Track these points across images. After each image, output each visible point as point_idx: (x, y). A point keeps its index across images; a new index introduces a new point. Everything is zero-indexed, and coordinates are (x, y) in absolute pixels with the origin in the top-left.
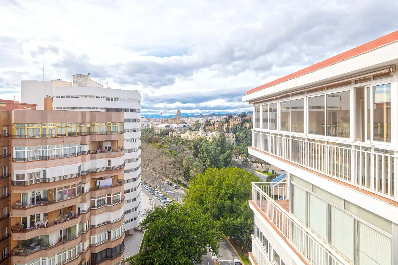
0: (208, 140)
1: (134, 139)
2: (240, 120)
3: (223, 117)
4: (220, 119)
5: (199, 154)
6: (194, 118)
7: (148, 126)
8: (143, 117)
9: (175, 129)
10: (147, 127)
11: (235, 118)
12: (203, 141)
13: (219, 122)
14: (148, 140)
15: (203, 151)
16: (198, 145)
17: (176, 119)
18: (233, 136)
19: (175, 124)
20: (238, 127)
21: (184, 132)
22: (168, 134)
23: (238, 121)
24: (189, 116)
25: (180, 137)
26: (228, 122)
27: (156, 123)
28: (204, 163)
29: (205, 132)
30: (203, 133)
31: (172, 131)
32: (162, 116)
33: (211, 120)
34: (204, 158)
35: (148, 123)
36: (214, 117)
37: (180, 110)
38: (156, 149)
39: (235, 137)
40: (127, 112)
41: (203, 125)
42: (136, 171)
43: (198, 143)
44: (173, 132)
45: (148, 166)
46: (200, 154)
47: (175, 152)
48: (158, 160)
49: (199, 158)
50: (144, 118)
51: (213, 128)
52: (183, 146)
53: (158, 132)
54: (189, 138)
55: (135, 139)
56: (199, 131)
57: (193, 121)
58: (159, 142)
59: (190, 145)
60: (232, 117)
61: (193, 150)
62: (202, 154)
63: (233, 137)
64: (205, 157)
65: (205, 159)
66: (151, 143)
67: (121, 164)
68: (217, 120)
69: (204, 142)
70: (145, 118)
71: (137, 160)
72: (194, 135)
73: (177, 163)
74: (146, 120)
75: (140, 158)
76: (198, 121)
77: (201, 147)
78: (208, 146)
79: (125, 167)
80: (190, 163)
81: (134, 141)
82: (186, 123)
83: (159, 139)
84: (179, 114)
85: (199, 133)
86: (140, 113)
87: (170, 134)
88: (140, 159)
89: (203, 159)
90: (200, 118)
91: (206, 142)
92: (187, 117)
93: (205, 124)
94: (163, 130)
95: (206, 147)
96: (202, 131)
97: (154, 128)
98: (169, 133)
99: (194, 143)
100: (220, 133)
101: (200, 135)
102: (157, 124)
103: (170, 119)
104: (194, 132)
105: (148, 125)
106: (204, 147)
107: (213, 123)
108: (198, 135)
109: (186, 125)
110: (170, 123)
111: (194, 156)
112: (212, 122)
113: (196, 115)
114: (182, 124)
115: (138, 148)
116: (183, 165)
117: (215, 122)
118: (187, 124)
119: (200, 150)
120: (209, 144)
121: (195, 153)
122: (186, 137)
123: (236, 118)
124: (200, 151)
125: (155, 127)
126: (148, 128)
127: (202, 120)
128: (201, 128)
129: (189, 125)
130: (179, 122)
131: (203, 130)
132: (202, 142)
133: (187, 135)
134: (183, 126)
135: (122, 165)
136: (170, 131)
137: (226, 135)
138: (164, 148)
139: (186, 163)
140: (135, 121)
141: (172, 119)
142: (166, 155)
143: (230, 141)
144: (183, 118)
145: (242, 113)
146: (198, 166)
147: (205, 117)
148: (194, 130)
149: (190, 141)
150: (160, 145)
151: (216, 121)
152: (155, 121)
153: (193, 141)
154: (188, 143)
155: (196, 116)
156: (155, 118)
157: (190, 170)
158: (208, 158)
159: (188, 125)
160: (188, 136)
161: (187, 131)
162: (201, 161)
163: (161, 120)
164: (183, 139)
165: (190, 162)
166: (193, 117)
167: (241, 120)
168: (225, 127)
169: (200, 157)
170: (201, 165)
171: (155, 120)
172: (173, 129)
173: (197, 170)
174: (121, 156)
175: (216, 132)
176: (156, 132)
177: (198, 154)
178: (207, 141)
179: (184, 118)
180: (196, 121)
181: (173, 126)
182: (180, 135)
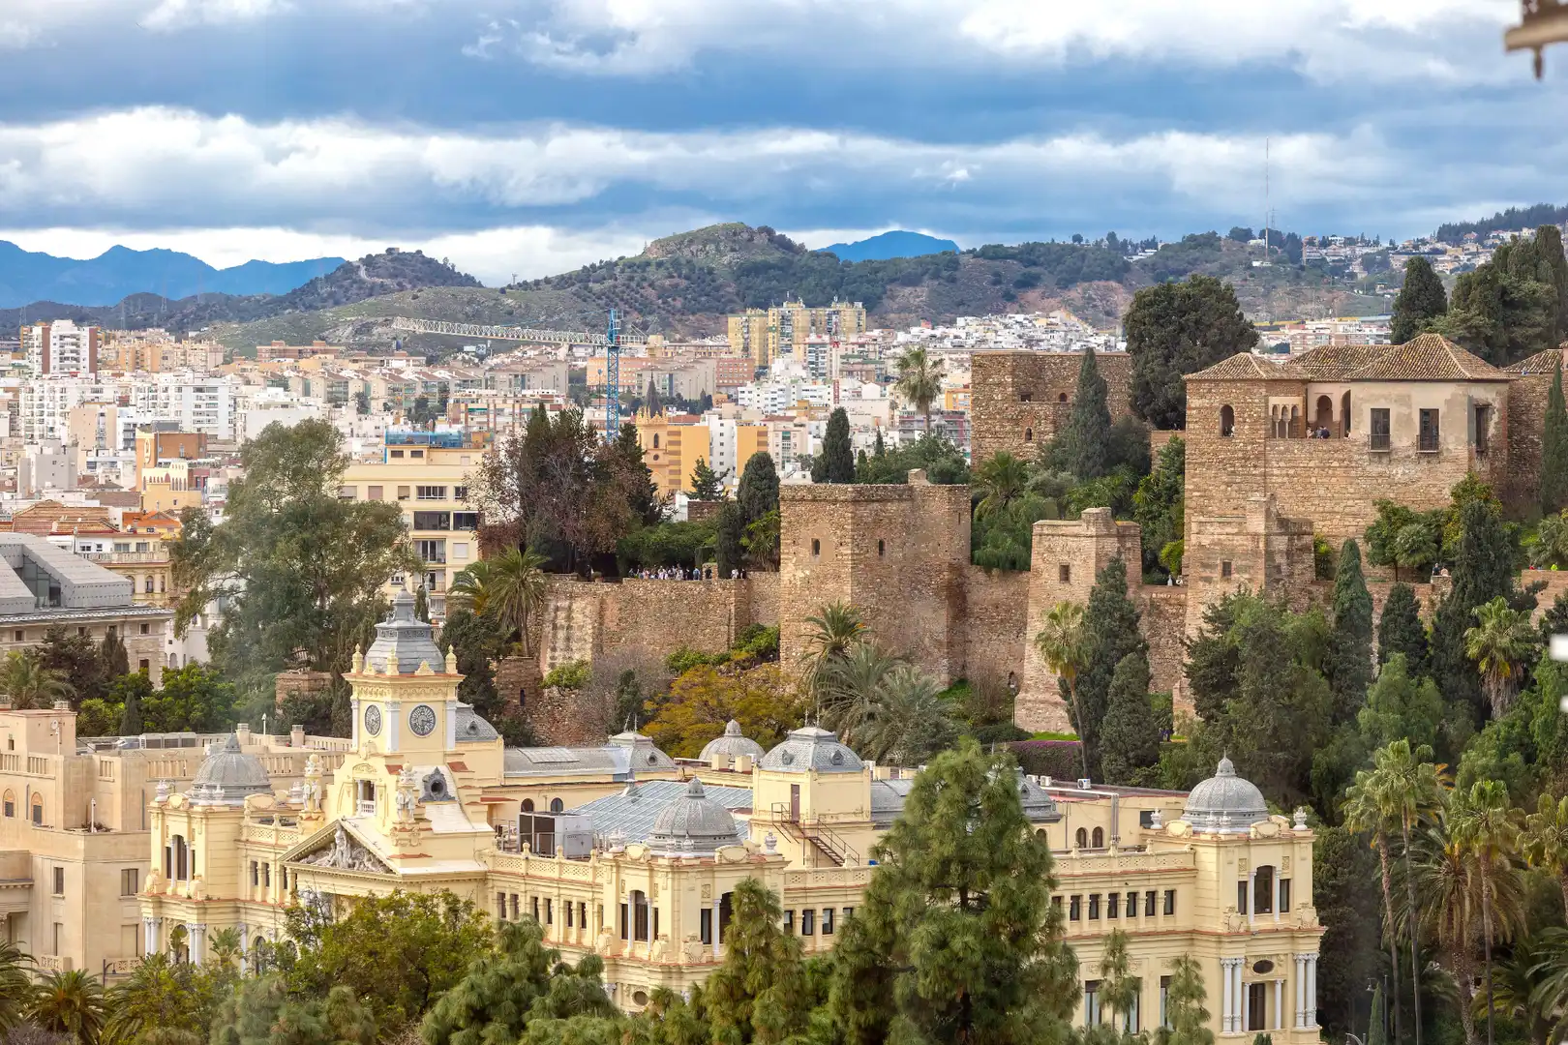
0: (592, 965)
2: (1455, 439)
3: (1005, 334)
4: (923, 393)
6: (202, 351)
11: (1322, 355)
12: (452, 1002)
13: (888, 469)
18: (1260, 857)
20: (1402, 608)
23: (1405, 437)
24: (48, 312)
26: (1143, 466)
29: (489, 758)
30: (436, 787)
33: (657, 403)
36: (740, 330)
39: (1303, 892)
41: (462, 551)
51: (715, 636)
54: (70, 909)
56: (327, 717)
57: (168, 439)
60: (1246, 338)
63: (1265, 874)
68: (839, 424)
69: (479, 1015)
72: (199, 847)
76: (315, 439)
85: (345, 775)
90: (380, 349)
91: (517, 1029)
93: (491, 539)
96: (422, 724)
100: (906, 780)
101: (377, 829)
107: (730, 487)
108: (302, 836)
112: (706, 482)
117: (793, 476)
123: (1340, 360)
127: (422, 412)
128: (384, 652)
129: (53, 550)
131: (450, 712)
133: (16, 836)
137: (1058, 838)
143: (1183, 987)
145: (1511, 220)
147: (510, 317)
148: (197, 706)
149: (70, 1010)
151: (813, 447)
155: (272, 307)
159: (27, 568)
160: (18, 875)
166: (180, 322)
167: (1480, 411)
168: (1037, 626)
175: (805, 742)
178: (563, 1011)
180: (248, 454)
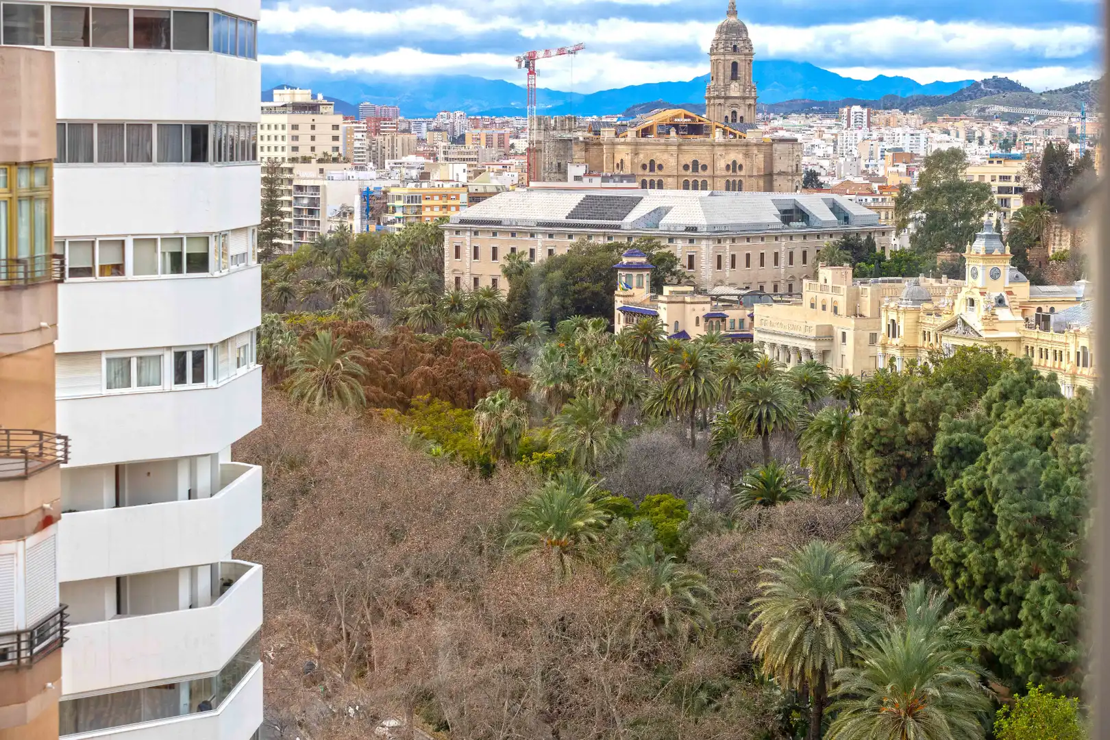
0: (1053, 376)
1: (180, 357)
5: (938, 540)
6: (914, 118)
7: (374, 204)
8: (313, 108)
9: (680, 249)
10: (356, 225)
12: (994, 391)
14: (361, 370)
15: (985, 504)
16: (933, 431)
17: (695, 129)
19: (686, 186)
21: (783, 289)
22: (600, 307)
24: (850, 102)
25: (743, 341)
27: (459, 171)
28: (992, 642)
29: (1023, 290)
30: (1000, 302)
31: (639, 268)
32: (531, 93)
34: (994, 579)
35: (370, 178)
37: (749, 27)
38: (455, 475)
40: (97, 44)
41: (1016, 203)
42: (205, 707)
43: (932, 413)
44: (657, 286)
45: (362, 664)
46: (958, 536)
47: (670, 513)
48: (475, 597)
49: (936, 580)
50: (328, 118)
52: (766, 446)
53: (485, 283)
54: (848, 349)
55: (199, 358)
56: (956, 272)
57: (898, 154)
58: (497, 398)
59: (842, 431)
61: (878, 489)
62: (981, 534)
64: (1008, 578)
65: (1010, 593)
66: (405, 407)
67: (22, 620)
69: (1005, 396)
70: (338, 119)
71: (222, 592)
72: (901, 324)
73: (691, 639)
74: (349, 132)
75: (257, 569)
76: (956, 156)
77: (963, 455)
78: (1041, 443)
79: (66, 651)
80: (831, 640)
81: (180, 377)
82: (811, 181)
83: (494, 358)
84: (734, 77)
85: (962, 296)
86: (249, 51)
87: (619, 303)
88: (253, 576)
89: (989, 594)
90: (989, 118)
91: (1020, 403)
92: (829, 109)
93: (1028, 198)
94: (541, 255)
95: (1021, 463)
96: (995, 275)
97: (439, 237)
98: (611, 290)
99: (893, 410)
101: (974, 318)
102: (477, 186)
103: (631, 134)
104: (907, 284)
105: (366, 196)
106: (994, 458)
108: (945, 320)
109: (814, 203)
110: (627, 170)
111: (879, 558)
113: (938, 84)
114: (769, 188)
115: (225, 459)
116: (758, 662)
118: (820, 187)
119: (949, 492)
120: (1055, 425)
121: (902, 524)
122: (812, 346)
124: (955, 506)
125: (454, 215)
126: (373, 228)
127: (1006, 145)
128: (979, 245)
129: (843, 200)
130: (734, 167)
131: (1007, 270)
132: (979, 409)
133: (826, 319)
134: (771, 216)
135: (39, 632)
136: (630, 267)
138: (545, 467)
139: (784, 636)
140: (198, 154)
141: (646, 132)
142: (564, 550)
144: (778, 122)
146: (925, 669)
147: (1044, 105)
148: (904, 266)
149: (846, 391)
150: (503, 432)
152: (455, 151)
153: (884, 386)
154: (826, 413)
155: (944, 100)
156: (458, 119)
157: (834, 715)
158: (1034, 585)
159: (835, 208)
160: (827, 335)
161: (826, 273)
162: (962, 618)
163: (521, 145)
164: (766, 370)
165: (839, 630)
166: (906, 106)
169: (948, 573)
170: (960, 661)
171: (460, 140)
172: (667, 248)
173: (911, 711)
174: (21, 537)
176: (466, 283)
177: (929, 540)
178: (1040, 396)
179: (796, 120)
180: (927, 161)
181: (660, 212)
182: (734, 314)
